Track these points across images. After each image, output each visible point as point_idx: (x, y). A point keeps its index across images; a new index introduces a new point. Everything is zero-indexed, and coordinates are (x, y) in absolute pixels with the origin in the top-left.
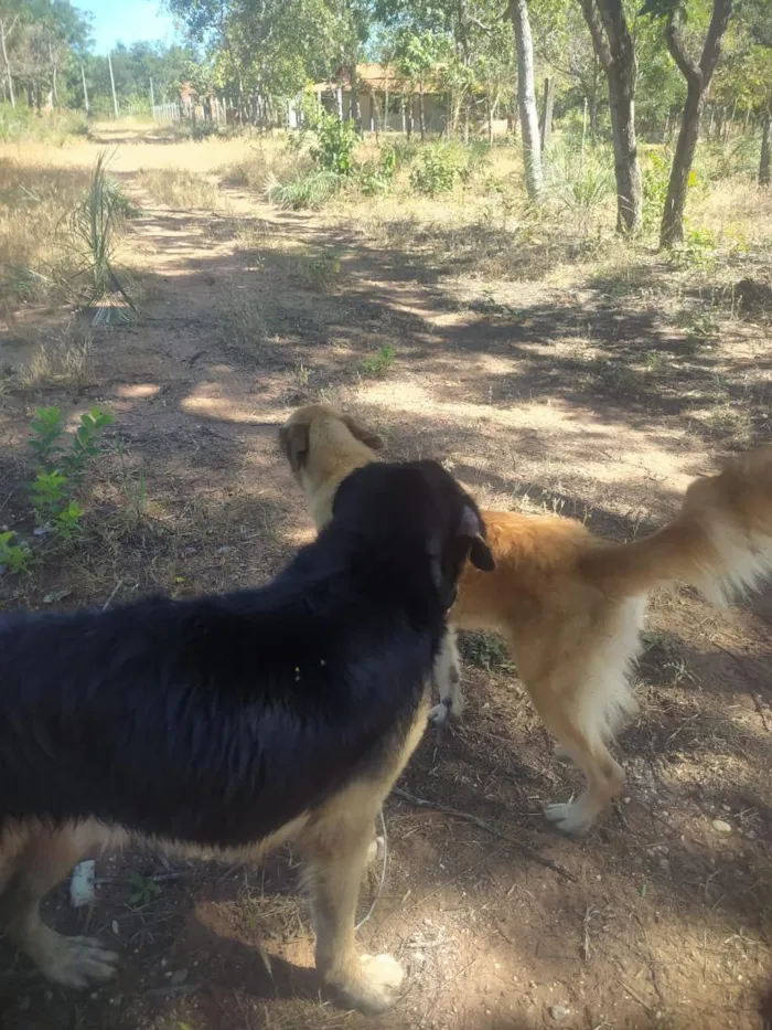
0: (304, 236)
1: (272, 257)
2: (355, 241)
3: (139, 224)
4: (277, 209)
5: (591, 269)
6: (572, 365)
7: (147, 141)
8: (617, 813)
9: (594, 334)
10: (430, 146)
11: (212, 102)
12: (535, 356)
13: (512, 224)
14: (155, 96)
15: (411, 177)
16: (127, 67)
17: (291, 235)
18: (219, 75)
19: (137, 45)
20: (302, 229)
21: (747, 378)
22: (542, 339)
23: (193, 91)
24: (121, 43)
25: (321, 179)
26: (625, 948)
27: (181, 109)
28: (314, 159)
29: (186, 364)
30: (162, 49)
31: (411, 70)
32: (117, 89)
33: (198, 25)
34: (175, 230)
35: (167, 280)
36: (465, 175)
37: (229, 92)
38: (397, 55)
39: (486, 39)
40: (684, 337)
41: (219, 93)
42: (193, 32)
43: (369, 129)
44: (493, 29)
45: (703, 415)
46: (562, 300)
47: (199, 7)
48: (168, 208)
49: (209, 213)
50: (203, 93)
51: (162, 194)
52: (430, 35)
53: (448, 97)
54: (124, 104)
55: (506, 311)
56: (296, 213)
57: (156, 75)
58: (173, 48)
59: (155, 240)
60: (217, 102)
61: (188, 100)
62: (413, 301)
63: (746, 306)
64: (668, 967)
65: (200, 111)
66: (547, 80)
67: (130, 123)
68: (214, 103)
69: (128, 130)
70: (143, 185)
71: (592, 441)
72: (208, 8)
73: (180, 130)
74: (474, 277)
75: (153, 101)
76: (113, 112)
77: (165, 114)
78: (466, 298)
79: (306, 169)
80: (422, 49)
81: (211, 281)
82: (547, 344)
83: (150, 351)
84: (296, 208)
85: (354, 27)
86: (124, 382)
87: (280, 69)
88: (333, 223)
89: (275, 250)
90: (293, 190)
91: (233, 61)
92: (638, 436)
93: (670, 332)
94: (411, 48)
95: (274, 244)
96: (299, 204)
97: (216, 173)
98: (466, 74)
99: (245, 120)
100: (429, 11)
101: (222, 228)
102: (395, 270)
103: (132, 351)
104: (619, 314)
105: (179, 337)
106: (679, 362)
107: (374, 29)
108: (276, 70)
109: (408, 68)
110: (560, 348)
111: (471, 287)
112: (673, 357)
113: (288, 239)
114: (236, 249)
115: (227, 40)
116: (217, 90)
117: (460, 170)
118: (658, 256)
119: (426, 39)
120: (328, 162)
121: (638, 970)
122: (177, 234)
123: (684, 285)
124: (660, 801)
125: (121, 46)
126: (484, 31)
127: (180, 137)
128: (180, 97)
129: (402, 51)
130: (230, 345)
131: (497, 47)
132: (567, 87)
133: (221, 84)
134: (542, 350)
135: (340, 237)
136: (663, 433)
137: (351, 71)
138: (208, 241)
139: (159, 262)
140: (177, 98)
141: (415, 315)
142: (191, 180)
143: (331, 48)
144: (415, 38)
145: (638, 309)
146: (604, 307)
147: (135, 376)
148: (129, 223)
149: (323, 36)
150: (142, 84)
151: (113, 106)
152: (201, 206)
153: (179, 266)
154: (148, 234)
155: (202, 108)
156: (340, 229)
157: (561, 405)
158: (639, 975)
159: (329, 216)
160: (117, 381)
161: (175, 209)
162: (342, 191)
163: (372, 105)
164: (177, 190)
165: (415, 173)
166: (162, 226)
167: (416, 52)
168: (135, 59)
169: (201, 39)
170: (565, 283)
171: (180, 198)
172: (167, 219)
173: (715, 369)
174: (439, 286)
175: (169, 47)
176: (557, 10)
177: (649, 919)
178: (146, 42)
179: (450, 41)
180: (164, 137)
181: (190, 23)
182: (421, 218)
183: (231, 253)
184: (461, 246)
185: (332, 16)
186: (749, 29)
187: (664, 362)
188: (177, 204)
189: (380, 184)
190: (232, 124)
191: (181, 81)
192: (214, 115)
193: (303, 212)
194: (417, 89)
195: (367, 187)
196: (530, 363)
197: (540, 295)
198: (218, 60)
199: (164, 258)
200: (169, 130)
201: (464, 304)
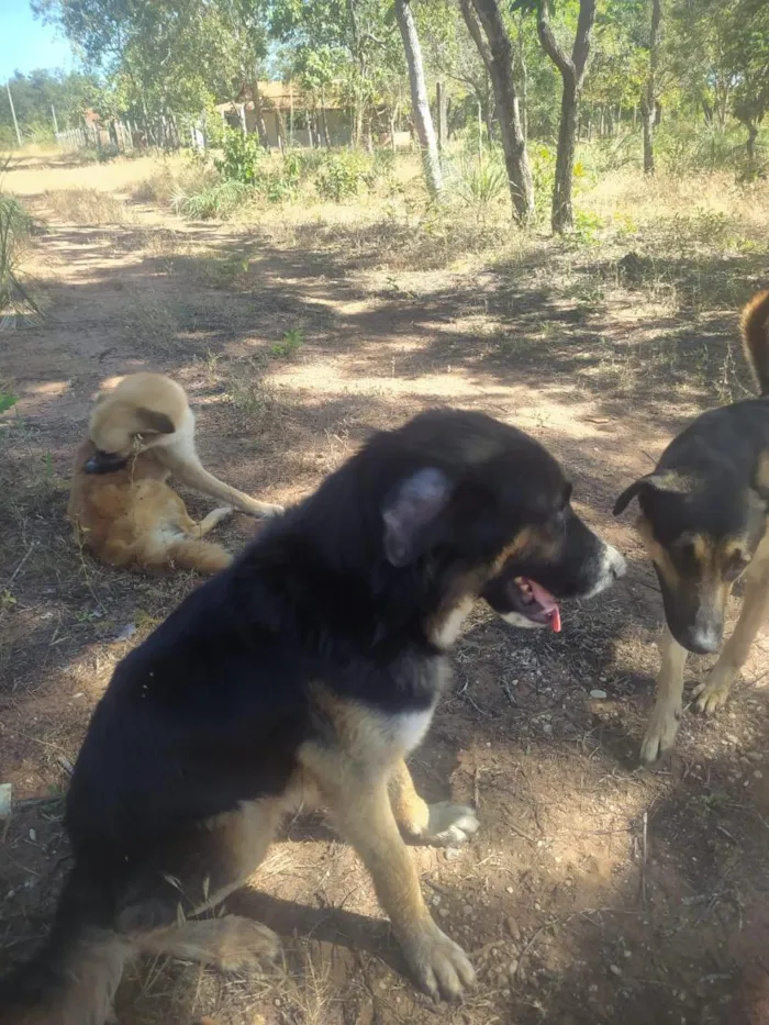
0: (216, 242)
1: (181, 263)
2: (264, 245)
3: (45, 240)
4: (185, 220)
5: (490, 256)
6: (473, 340)
7: (53, 166)
8: (506, 693)
9: (492, 311)
10: (336, 158)
11: (116, 125)
12: (436, 332)
13: (414, 221)
14: (58, 122)
15: (316, 183)
16: (28, 95)
17: (200, 242)
18: (122, 99)
19: (35, 73)
20: (212, 237)
21: (632, 339)
22: (445, 318)
23: (97, 116)
24: (19, 71)
25: (228, 188)
26: (512, 797)
27: (86, 135)
28: (219, 170)
29: (96, 361)
30: (62, 76)
31: (313, 84)
32: (18, 117)
33: (95, 49)
34: (82, 243)
35: (74, 287)
36: (369, 181)
37: (132, 115)
38: (297, 70)
39: (382, 53)
40: (574, 308)
41: (123, 116)
42: (91, 56)
43: (277, 145)
44: (386, 43)
45: (592, 371)
46: (463, 284)
47: (94, 30)
48: (74, 224)
49: (116, 227)
50: (106, 117)
51: (68, 212)
52: (326, 49)
53: (350, 110)
54: (26, 133)
55: (409, 295)
56: (205, 223)
57: (58, 103)
58: (72, 75)
59: (62, 252)
60: (122, 126)
61: (90, 124)
62: (320, 293)
63: (630, 277)
64: (549, 806)
65: (106, 135)
66: (438, 85)
67: (34, 150)
68: (119, 127)
69: (32, 157)
70: (48, 205)
71: (489, 400)
72: (104, 32)
73: (86, 155)
74: (379, 269)
75: (56, 129)
76: (16, 141)
77: (70, 140)
78: (371, 288)
79: (213, 181)
80: (321, 63)
81: (119, 287)
82: (448, 322)
83: (58, 351)
84: (204, 217)
85: (252, 45)
86: (32, 379)
87: (182, 90)
88: (242, 230)
89: (183, 256)
90: (202, 200)
91: (134, 84)
92: (534, 393)
93: (564, 305)
94: (310, 63)
95: (182, 251)
96: (207, 213)
97: (123, 191)
98: (366, 86)
99: (151, 142)
100: (324, 26)
101: (131, 239)
102: (304, 268)
103: (39, 352)
104: (515, 292)
105: (87, 336)
106: (571, 329)
107: (273, 47)
108: (179, 91)
109: (309, 82)
110: (461, 326)
111: (378, 279)
112: (564, 325)
113: (197, 245)
114: (145, 258)
115: (126, 63)
116: (120, 113)
117: (365, 175)
118: (551, 241)
119: (323, 53)
120: (233, 173)
121: (522, 811)
122: (84, 247)
123: (574, 264)
124: (544, 680)
125: (19, 76)
126: (379, 45)
127: (86, 161)
128: (84, 122)
129: (301, 66)
130: (140, 340)
131: (391, 60)
132: (463, 95)
133: (125, 108)
134: (444, 327)
135: (249, 242)
136: (556, 389)
137: (253, 88)
138: (115, 252)
139: (66, 273)
140: (81, 124)
141: (322, 306)
142: (98, 198)
143: (231, 66)
144: (313, 53)
145: (533, 287)
146: (501, 288)
147: (42, 373)
148: (37, 239)
149: (223, 55)
150: (44, 112)
151: (15, 135)
152: (108, 220)
153: (85, 275)
154: (54, 248)
155: (108, 133)
156: (249, 235)
157: (462, 373)
158: (523, 816)
159: (239, 223)
160: (25, 379)
161: (82, 225)
162: (250, 201)
163: (277, 120)
164: (83, 207)
165: (319, 179)
166: (70, 241)
167: (315, 67)
168: (34, 87)
169: (99, 63)
170: (465, 269)
171: (86, 215)
172: (74, 234)
173: (603, 333)
174: (346, 279)
175: (68, 74)
176: (446, 21)
177: (533, 772)
178: (45, 70)
179: (346, 55)
180: (69, 162)
181: (86, 47)
182: (328, 220)
183: (140, 261)
184: (366, 243)
185: (229, 36)
186: (628, 34)
187: (556, 329)
188: (84, 220)
189: (286, 191)
190: (139, 147)
191: (83, 106)
192: (119, 138)
193: (211, 222)
194: (319, 105)
195: (274, 195)
196: (433, 339)
197: (441, 281)
198: (119, 84)
199: (72, 269)
200: (75, 155)
201: (369, 294)
